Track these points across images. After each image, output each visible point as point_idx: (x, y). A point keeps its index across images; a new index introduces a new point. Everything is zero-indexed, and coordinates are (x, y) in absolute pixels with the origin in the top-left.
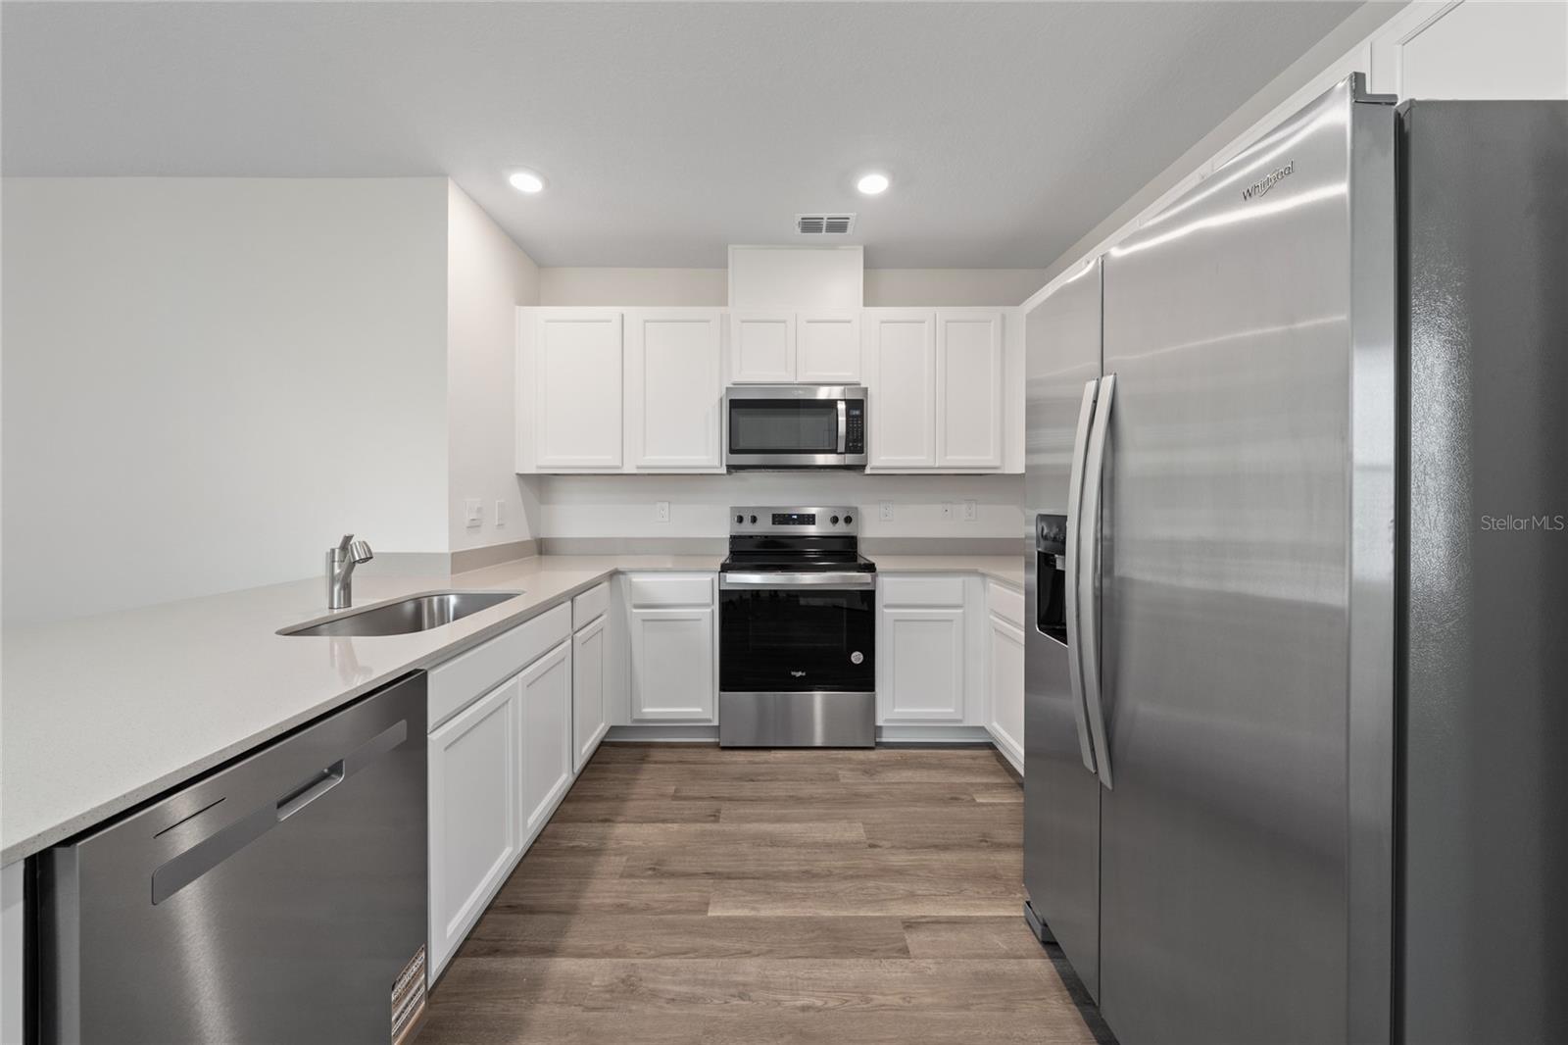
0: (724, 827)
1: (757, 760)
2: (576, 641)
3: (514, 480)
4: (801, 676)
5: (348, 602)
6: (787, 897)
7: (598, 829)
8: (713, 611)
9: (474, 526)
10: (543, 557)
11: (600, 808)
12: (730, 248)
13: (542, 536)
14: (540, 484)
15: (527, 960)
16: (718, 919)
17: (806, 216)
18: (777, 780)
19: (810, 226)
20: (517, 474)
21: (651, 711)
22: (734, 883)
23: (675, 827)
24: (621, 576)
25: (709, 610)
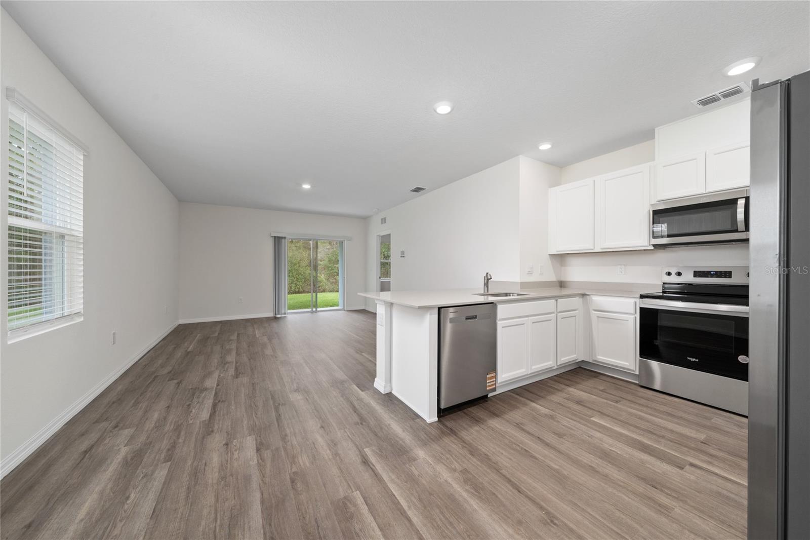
0: (618, 405)
1: (660, 396)
2: (558, 317)
3: (548, 256)
4: (695, 361)
5: (488, 292)
6: (629, 430)
7: (563, 386)
8: (635, 318)
9: (530, 273)
10: (563, 289)
11: (568, 382)
12: (656, 130)
13: (562, 280)
14: (561, 258)
15: (525, 399)
16: (592, 420)
17: (701, 99)
18: (666, 406)
19: (705, 102)
20: (549, 255)
21: (602, 358)
22: (608, 418)
23: (595, 397)
24: (588, 297)
25: (633, 316)
